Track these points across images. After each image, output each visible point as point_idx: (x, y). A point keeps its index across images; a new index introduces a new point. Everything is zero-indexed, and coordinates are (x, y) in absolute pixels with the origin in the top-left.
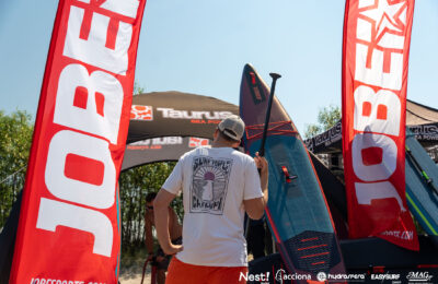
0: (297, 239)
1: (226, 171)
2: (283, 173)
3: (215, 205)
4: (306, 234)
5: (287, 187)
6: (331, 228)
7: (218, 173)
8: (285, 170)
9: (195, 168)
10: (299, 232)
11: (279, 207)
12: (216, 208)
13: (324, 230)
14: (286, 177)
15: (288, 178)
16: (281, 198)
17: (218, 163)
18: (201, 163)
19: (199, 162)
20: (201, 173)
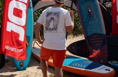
0: (91, 35)
1: (58, 16)
2: (89, 12)
3: (54, 29)
4: (95, 34)
5: (90, 17)
6: (104, 32)
7: (55, 17)
8: (90, 11)
9: (47, 16)
10: (92, 33)
11: (86, 24)
12: (55, 30)
13: (102, 33)
14: (90, 13)
15: (91, 14)
16: (87, 21)
17: (55, 14)
18: (49, 14)
19: (48, 14)
20: (49, 18)
